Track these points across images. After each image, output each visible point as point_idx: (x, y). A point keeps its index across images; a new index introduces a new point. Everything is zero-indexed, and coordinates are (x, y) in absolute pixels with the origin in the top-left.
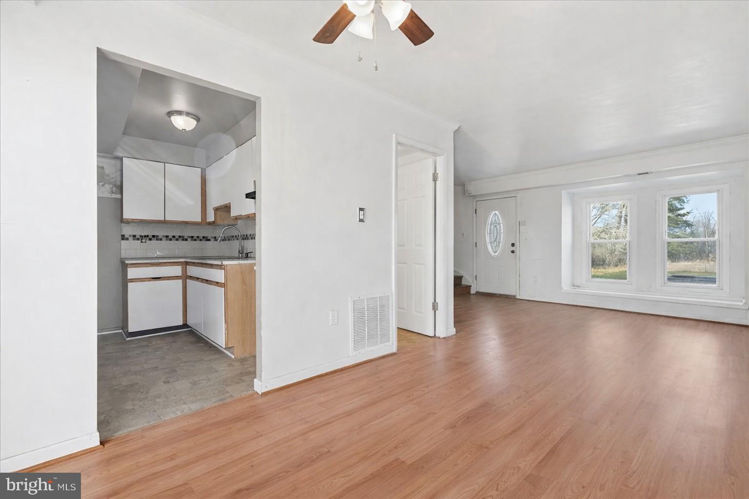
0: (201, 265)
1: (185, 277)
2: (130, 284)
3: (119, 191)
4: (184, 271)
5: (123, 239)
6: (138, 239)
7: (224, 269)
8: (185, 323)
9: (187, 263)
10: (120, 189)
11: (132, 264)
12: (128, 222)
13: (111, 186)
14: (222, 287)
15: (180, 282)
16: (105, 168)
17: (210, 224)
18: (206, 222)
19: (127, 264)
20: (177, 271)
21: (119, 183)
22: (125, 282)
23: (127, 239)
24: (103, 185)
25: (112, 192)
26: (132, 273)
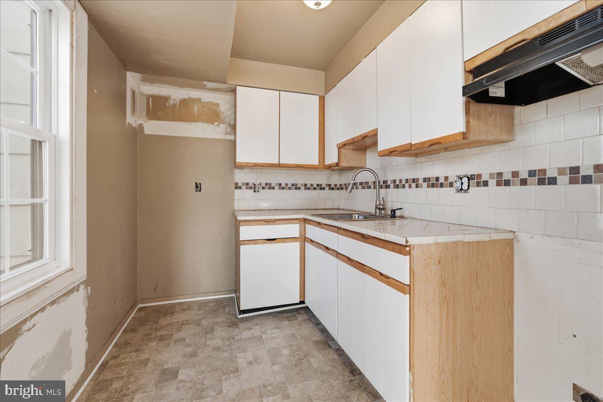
0: (336, 229)
1: (304, 240)
2: (242, 247)
3: (232, 132)
4: (303, 231)
5: (236, 188)
6: (251, 188)
7: (409, 253)
8: (302, 300)
9: (305, 221)
10: (234, 127)
11: (245, 221)
12: (242, 167)
13: (226, 125)
14: (404, 293)
15: (297, 245)
16: (220, 105)
17: (330, 167)
18: (325, 166)
19: (240, 221)
20: (293, 230)
21: (232, 123)
22: (237, 243)
23: (240, 188)
24: (218, 125)
25: (227, 133)
26: (246, 232)
